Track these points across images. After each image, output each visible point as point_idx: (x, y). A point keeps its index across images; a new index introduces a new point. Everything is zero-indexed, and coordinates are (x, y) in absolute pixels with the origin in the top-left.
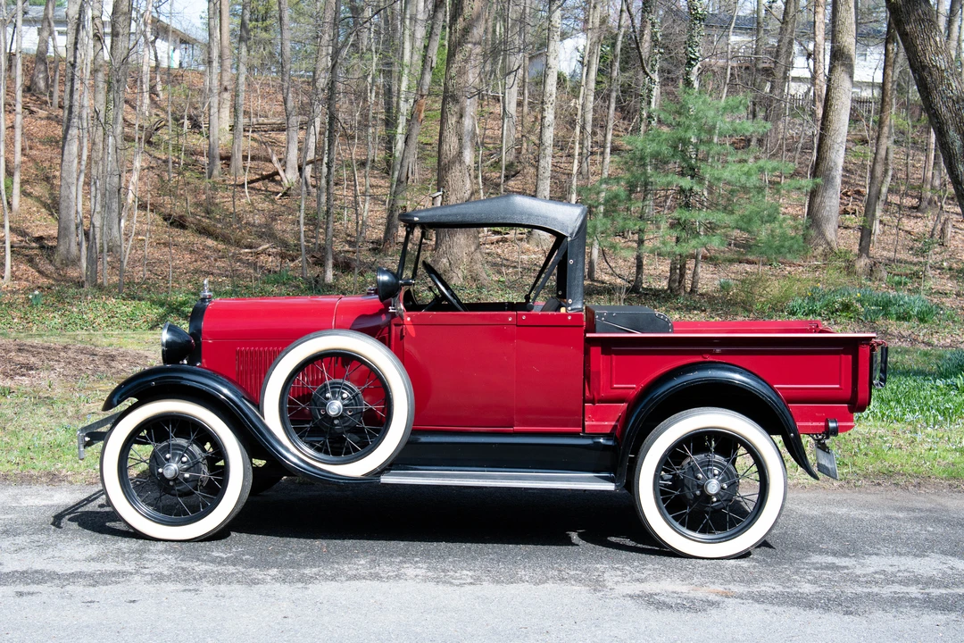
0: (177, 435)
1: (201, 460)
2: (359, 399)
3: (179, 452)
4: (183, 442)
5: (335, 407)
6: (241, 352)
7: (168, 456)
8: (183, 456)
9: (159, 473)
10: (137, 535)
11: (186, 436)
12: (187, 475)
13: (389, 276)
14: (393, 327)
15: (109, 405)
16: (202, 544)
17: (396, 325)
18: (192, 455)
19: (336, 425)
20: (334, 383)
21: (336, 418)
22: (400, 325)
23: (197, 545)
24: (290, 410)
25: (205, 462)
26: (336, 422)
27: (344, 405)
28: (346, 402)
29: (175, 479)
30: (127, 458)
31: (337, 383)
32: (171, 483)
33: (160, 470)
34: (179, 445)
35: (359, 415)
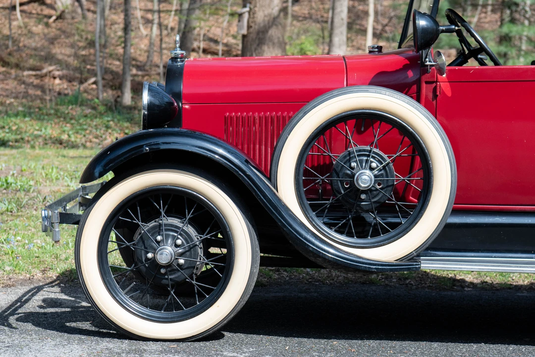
0: (169, 214)
1: (197, 243)
2: (390, 169)
3: (172, 233)
4: (175, 221)
5: (365, 178)
6: (231, 118)
7: (159, 238)
8: (178, 238)
9: (147, 259)
10: (123, 334)
11: (180, 215)
12: (182, 261)
13: (427, 21)
14: (424, 85)
15: (88, 176)
16: (202, 344)
17: (427, 83)
18: (188, 238)
19: (363, 201)
20: (360, 151)
21: (364, 192)
22: (433, 82)
23: (197, 344)
24: (306, 183)
25: (201, 245)
26: (363, 196)
27: (376, 176)
28: (376, 172)
29: (168, 266)
30: (108, 241)
31: (364, 151)
32: (163, 271)
33: (150, 255)
34: (172, 225)
35: (390, 188)
